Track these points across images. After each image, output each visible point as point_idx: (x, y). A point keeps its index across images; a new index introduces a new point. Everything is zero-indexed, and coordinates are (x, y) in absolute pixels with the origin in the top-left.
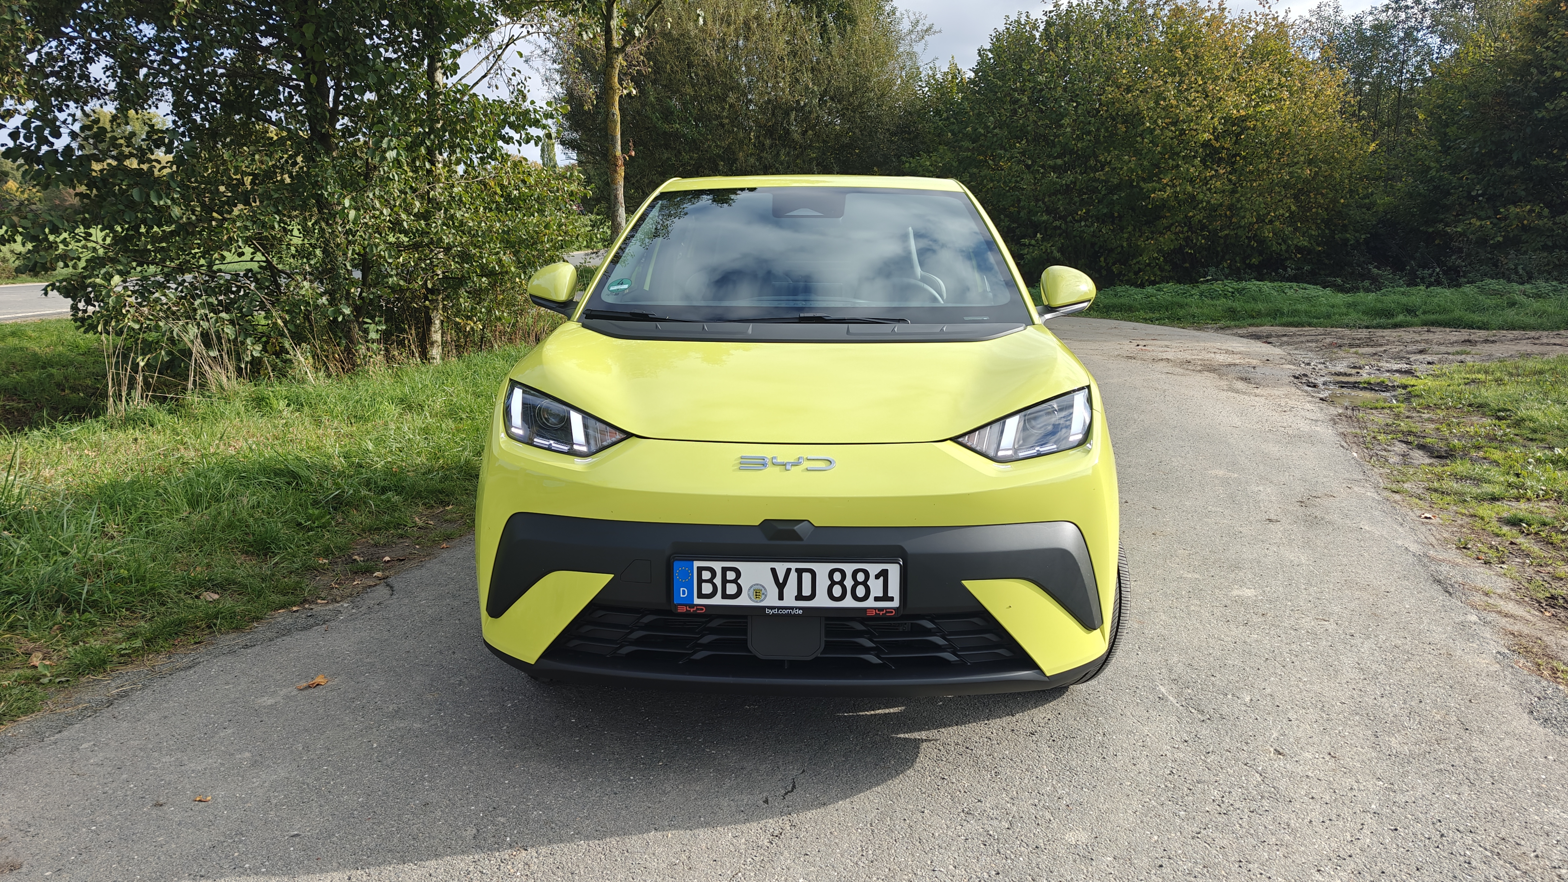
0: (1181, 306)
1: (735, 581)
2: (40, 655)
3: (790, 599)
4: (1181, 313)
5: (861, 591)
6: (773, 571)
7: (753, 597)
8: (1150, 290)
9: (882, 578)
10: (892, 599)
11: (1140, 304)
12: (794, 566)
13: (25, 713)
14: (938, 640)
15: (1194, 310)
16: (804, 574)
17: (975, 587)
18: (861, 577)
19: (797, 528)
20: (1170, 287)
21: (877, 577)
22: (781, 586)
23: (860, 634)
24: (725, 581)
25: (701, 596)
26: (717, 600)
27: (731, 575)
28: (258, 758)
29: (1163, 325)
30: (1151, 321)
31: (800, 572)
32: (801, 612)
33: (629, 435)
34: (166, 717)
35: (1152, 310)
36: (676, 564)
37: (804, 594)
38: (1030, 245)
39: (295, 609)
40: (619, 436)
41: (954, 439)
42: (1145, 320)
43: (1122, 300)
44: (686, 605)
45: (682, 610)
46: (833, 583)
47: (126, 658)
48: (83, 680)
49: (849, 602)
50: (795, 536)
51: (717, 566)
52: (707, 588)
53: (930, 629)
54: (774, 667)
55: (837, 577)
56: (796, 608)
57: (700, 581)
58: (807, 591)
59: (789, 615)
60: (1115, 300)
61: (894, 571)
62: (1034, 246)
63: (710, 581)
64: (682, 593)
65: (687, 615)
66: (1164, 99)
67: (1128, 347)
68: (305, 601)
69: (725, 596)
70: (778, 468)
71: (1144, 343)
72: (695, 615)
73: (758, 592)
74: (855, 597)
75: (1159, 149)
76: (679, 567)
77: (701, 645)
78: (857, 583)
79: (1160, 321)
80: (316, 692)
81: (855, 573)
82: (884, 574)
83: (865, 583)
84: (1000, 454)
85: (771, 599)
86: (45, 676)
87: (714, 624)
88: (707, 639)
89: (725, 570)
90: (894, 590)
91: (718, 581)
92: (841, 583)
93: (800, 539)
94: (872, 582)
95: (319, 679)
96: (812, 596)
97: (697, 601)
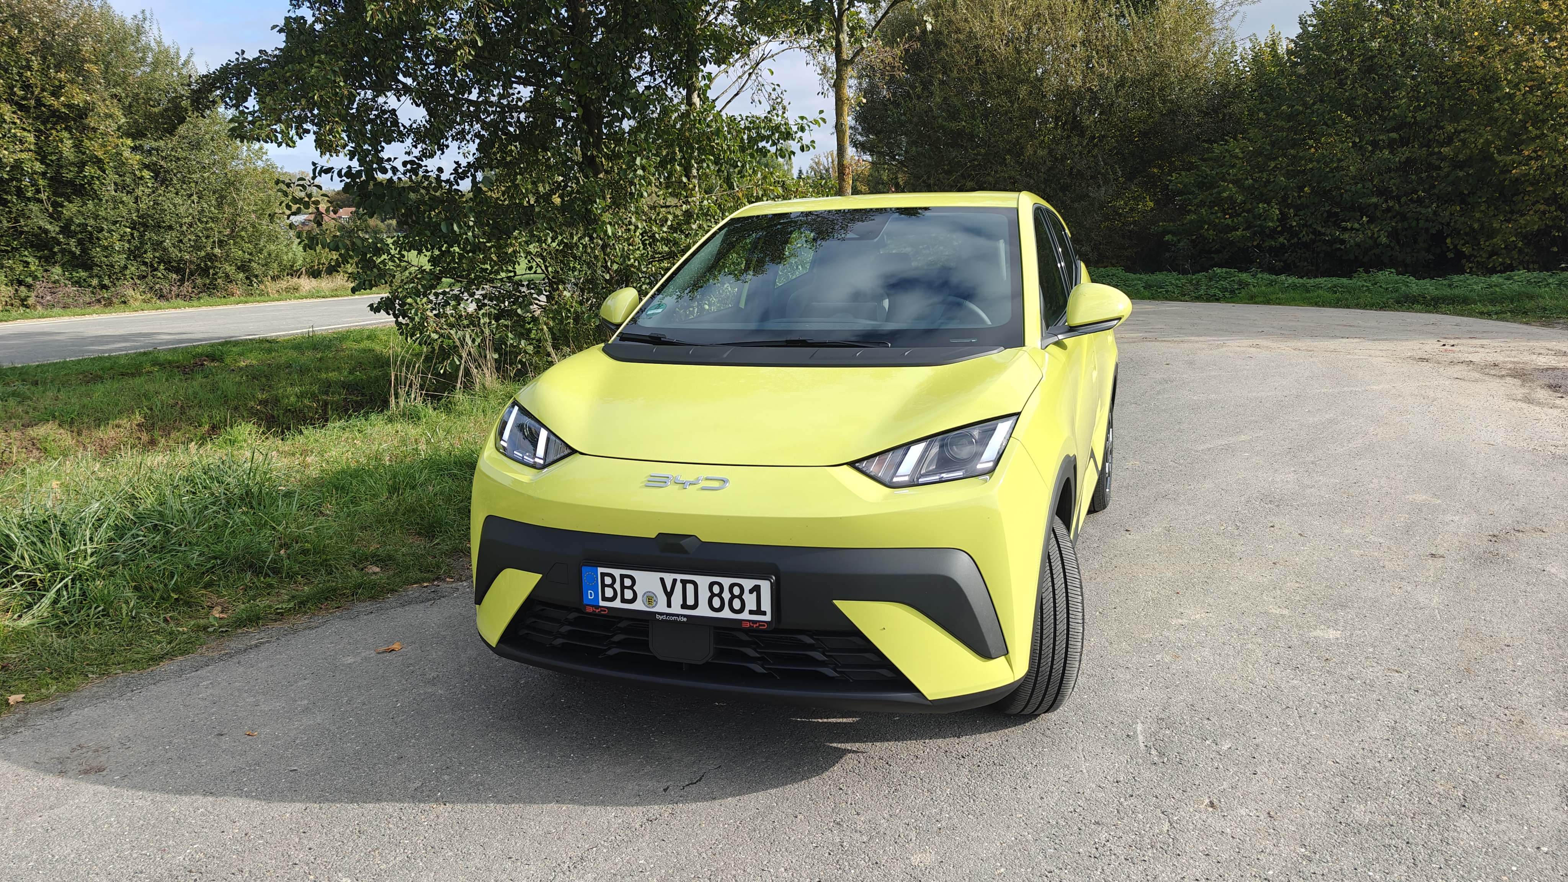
0: (1531, 297)
1: (631, 588)
2: (219, 608)
3: (676, 608)
4: (1532, 304)
5: (737, 604)
6: (662, 580)
7: (647, 603)
8: (1495, 278)
9: (755, 593)
10: (764, 613)
11: (1478, 295)
12: (679, 577)
13: (181, 654)
14: (818, 656)
15: (1548, 302)
16: (688, 585)
17: (847, 607)
18: (736, 591)
19: (683, 542)
20: (1521, 275)
21: (751, 592)
22: (669, 595)
23: (747, 644)
24: (623, 587)
25: (605, 599)
26: (617, 604)
27: (628, 582)
28: (311, 706)
29: (1503, 320)
30: (1488, 315)
31: (684, 582)
32: (685, 619)
33: (574, 451)
34: (272, 666)
35: (1493, 302)
36: (584, 569)
37: (688, 603)
38: (1352, 229)
39: (425, 584)
40: (567, 452)
41: (852, 464)
42: (1482, 314)
43: (1456, 291)
44: (592, 606)
45: (590, 610)
46: (713, 595)
47: (280, 616)
48: (240, 631)
49: (726, 614)
50: (680, 549)
51: (617, 573)
52: (609, 593)
53: (813, 645)
54: (674, 668)
55: (716, 589)
56: (682, 615)
57: (604, 586)
58: (690, 601)
59: (675, 621)
60: (1448, 292)
61: (766, 587)
62: (1358, 230)
63: (611, 586)
64: (590, 595)
65: (593, 614)
66: (1527, 60)
67: (1431, 346)
68: (437, 579)
69: (624, 601)
70: (677, 486)
71: (1452, 342)
72: (599, 615)
73: (650, 599)
74: (732, 609)
75: (1520, 116)
76: (586, 571)
77: (614, 643)
78: (733, 597)
79: (1499, 316)
80: (388, 656)
81: (732, 587)
82: (756, 589)
83: (740, 597)
84: (895, 480)
85: (661, 607)
86: (213, 626)
87: (622, 625)
88: (618, 638)
89: (623, 577)
90: (766, 605)
91: (617, 586)
92: (720, 595)
93: (686, 552)
94: (746, 596)
95: (396, 646)
96: (695, 606)
97: (602, 603)
